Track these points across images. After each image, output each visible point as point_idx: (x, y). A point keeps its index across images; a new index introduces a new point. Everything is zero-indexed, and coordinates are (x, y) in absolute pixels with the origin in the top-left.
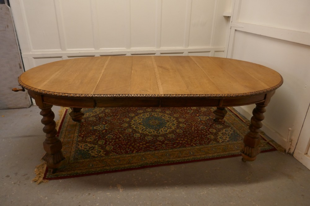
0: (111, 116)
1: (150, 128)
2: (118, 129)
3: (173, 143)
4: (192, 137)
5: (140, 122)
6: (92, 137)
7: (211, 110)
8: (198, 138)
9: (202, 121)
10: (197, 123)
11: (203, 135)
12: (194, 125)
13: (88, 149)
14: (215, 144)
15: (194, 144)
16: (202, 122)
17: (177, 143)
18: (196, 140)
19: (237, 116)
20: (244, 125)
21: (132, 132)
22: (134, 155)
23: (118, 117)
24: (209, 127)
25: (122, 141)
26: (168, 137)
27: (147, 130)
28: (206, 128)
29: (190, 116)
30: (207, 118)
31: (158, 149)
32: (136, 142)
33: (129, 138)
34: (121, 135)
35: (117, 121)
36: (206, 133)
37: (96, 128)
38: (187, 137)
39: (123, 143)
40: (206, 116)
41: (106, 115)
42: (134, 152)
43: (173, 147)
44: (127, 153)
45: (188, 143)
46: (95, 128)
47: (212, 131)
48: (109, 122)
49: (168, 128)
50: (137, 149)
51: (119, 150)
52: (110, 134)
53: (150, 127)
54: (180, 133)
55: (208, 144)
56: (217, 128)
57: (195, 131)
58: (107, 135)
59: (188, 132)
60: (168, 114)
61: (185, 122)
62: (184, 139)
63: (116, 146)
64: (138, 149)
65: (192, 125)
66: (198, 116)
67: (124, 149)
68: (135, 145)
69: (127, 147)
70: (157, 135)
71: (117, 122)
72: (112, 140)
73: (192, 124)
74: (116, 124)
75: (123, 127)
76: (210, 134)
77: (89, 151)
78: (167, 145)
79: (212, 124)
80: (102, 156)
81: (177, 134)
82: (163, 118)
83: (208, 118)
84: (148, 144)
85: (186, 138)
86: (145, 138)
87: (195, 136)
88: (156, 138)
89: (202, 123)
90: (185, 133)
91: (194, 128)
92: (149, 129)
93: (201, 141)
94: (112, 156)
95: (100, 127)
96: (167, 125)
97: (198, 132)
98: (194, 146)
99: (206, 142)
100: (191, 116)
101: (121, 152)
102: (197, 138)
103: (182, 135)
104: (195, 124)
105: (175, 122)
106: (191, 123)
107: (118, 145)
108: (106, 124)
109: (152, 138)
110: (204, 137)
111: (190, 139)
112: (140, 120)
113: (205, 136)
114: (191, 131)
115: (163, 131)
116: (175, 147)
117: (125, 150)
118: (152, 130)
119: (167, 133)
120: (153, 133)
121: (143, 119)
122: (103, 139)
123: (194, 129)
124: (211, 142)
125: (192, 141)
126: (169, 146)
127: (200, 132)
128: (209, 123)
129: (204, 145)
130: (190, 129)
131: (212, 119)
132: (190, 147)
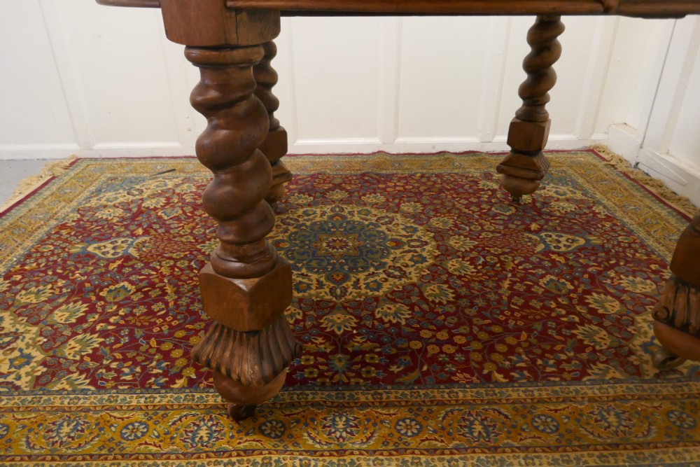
1: (310, 269)
2: (177, 261)
3: (394, 351)
4: (497, 329)
5: (280, 237)
7: (594, 213)
8: (524, 335)
9: (554, 253)
10: (527, 260)
11: (551, 324)
12: (513, 271)
14: (617, 381)
15: (500, 371)
16: (554, 257)
17: (413, 354)
18: (512, 350)
24: (582, 288)
26: (378, 316)
28: (572, 287)
29: (502, 227)
30: (573, 241)
31: (305, 382)
34: (175, 286)
35: (194, 228)
36: (568, 313)
38: (471, 324)
40: (571, 234)
41: (168, 203)
42: (179, 384)
43: (382, 376)
45: (467, 361)
46: (91, 249)
47: (603, 307)
48: (161, 231)
49: (389, 275)
53: (312, 263)
54: (440, 303)
55: (577, 380)
56: (625, 291)
57: (515, 299)
59: (480, 302)
60: (405, 215)
61: (474, 254)
62: (452, 335)
65: (504, 269)
66: (536, 232)
70: (330, 301)
71: (191, 233)
73: (502, 263)
74: (183, 239)
75: (203, 253)
76: (590, 322)
78: (359, 358)
79: (599, 273)
81: (425, 307)
82: (383, 228)
83: (582, 242)
87: (511, 323)
88: (320, 318)
89: (553, 261)
91: (513, 283)
92: (304, 271)
93: (542, 357)
95: (114, 248)
96: (389, 261)
97: (526, 305)
98: (498, 385)
99: (564, 365)
100: (506, 227)
102: (518, 337)
103: (447, 314)
104: (520, 264)
105: (428, 248)
106: (500, 261)
109: (300, 317)
110: (559, 333)
111: (483, 336)
112: (286, 231)
113: (564, 331)
114: (493, 297)
115: (362, 284)
116: (391, 380)
118: (314, 277)
119: (377, 299)
120: (313, 292)
121: (299, 226)
123: (511, 288)
124: (596, 370)
125: (492, 350)
126: (364, 364)
127: (538, 305)
128: (588, 266)
129: (555, 384)
130: (491, 284)
131: (603, 246)
132: (476, 386)
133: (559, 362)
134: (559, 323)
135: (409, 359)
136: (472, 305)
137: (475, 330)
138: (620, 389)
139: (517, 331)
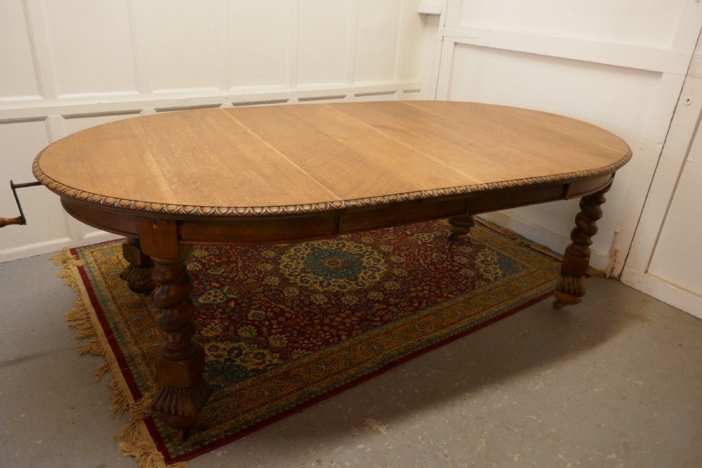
0: (219, 265)
1: (336, 278)
2: (263, 292)
3: (408, 299)
4: (435, 280)
5: (301, 266)
6: (213, 324)
9: (427, 243)
10: (420, 249)
11: (451, 272)
12: (419, 255)
13: (227, 357)
14: (485, 285)
15: (449, 293)
16: (428, 245)
17: (416, 298)
18: (447, 286)
19: (482, 224)
20: (506, 240)
21: (300, 293)
22: (347, 344)
23: (240, 265)
24: (449, 255)
25: (296, 318)
26: (388, 288)
27: (333, 284)
28: (446, 256)
29: (396, 237)
30: (430, 236)
31: (390, 320)
32: (329, 314)
33: (306, 309)
34: (282, 304)
35: (246, 275)
36: (453, 267)
37: (205, 299)
38: (425, 281)
39: (302, 324)
40: (426, 233)
41: (204, 265)
42: (344, 338)
43: (414, 308)
44: (327, 343)
45: (436, 294)
46: (201, 301)
47: (462, 261)
48: (228, 280)
49: (372, 271)
50: (344, 330)
51: (306, 342)
52: (252, 307)
53: (334, 275)
54: (405, 276)
55: (474, 289)
56: (464, 253)
57: (430, 267)
58: (249, 312)
59: (419, 272)
61: (397, 252)
62: (422, 287)
63: (292, 335)
64: (346, 329)
65: (415, 256)
66: (412, 235)
67: (314, 336)
68: (331, 320)
69: (317, 331)
70: (362, 289)
71: (248, 278)
72: (269, 320)
73: (412, 253)
74: (248, 281)
75: (271, 285)
76: (462, 268)
77: (235, 361)
78: (399, 306)
79: (450, 248)
80: (277, 364)
81: (401, 279)
82: (345, 249)
83: (433, 236)
84: (359, 314)
85: (423, 284)
86: (341, 301)
87: (437, 276)
88: (366, 297)
89: (429, 247)
90: (413, 273)
91: (424, 261)
93: (458, 285)
94: (299, 358)
95: (215, 296)
96: (365, 264)
97: (436, 269)
98: (453, 298)
99: (467, 285)
100: (398, 236)
101: (315, 345)
102: (444, 280)
103: (413, 280)
104: (419, 252)
105: (375, 254)
107: (294, 329)
108: (222, 286)
109: (358, 299)
110: (456, 275)
111: (433, 284)
112: (299, 263)
113: (457, 273)
114: (423, 268)
115: (366, 278)
116: (418, 309)
117: (320, 338)
118: (341, 280)
119: (379, 282)
120: (350, 287)
121: (302, 259)
122: (247, 325)
123: (425, 263)
124: (477, 283)
125: (440, 288)
126: (404, 307)
127: (441, 267)
128: (444, 246)
129: (469, 292)
130: (417, 263)
131: (442, 236)
132: (446, 301)
133: (464, 285)
134: (453, 271)
135: (416, 300)
136: (418, 274)
137: (428, 282)
138: (488, 287)
139: (442, 278)
